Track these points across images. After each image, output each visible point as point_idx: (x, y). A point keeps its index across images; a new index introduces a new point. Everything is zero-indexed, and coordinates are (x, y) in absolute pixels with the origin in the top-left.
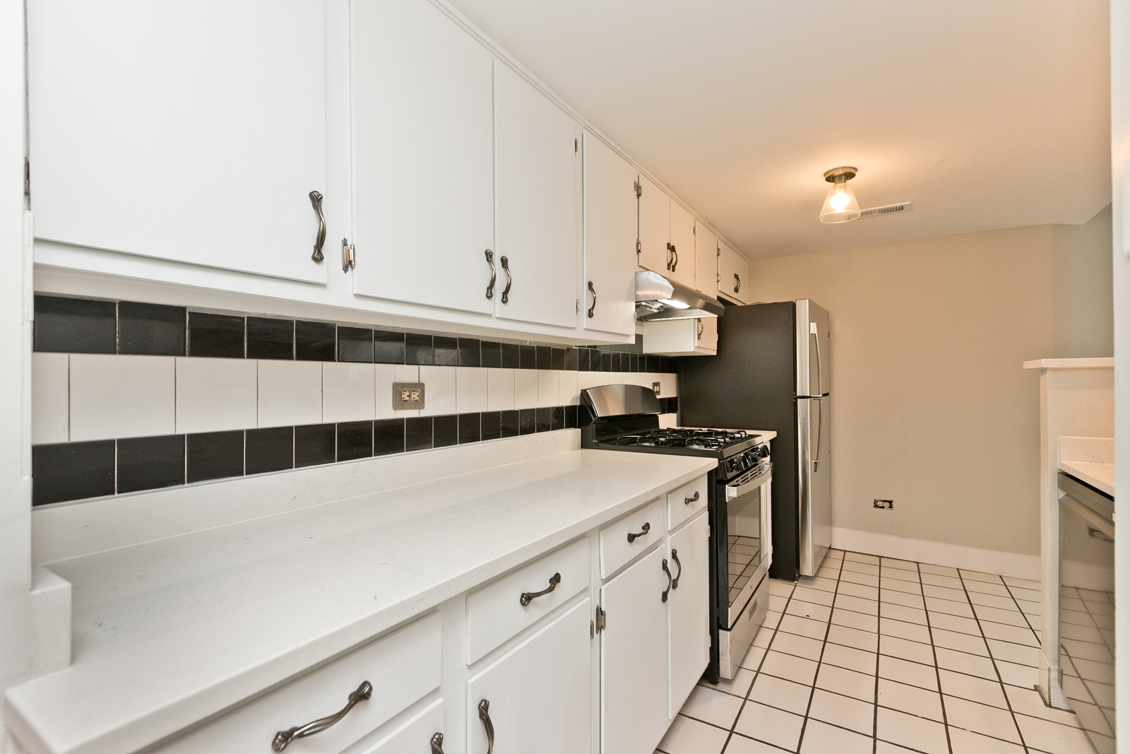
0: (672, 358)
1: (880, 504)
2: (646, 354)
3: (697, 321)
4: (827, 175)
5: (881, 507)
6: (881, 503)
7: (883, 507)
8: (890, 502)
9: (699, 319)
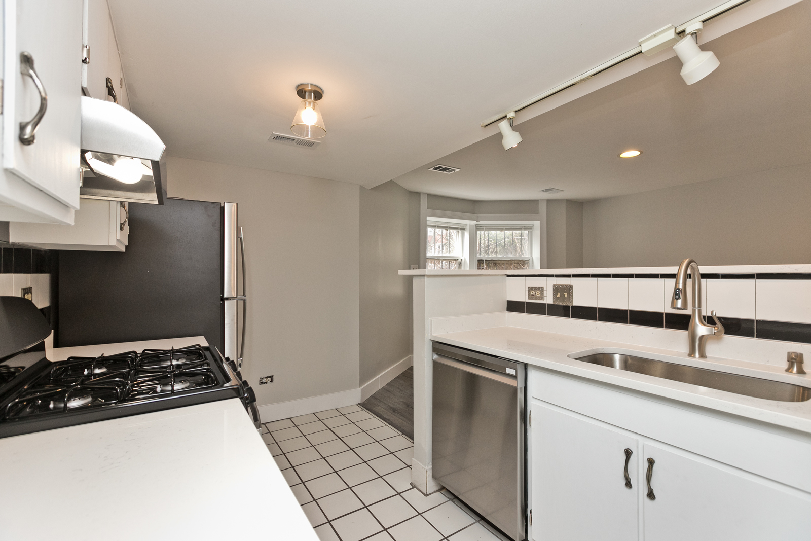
0: (46, 252)
1: (264, 381)
2: (13, 244)
3: (119, 205)
4: (300, 88)
5: (264, 383)
6: (265, 379)
7: (266, 383)
8: (271, 377)
9: (121, 203)
